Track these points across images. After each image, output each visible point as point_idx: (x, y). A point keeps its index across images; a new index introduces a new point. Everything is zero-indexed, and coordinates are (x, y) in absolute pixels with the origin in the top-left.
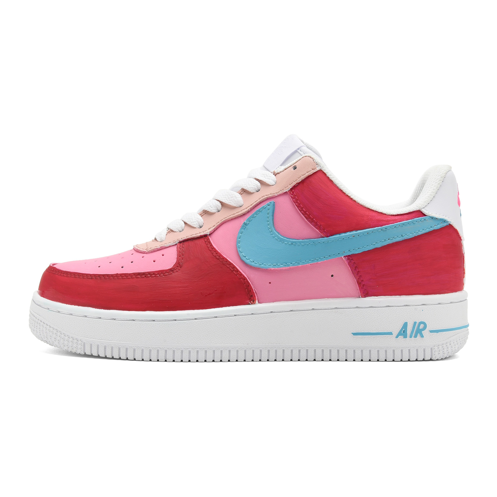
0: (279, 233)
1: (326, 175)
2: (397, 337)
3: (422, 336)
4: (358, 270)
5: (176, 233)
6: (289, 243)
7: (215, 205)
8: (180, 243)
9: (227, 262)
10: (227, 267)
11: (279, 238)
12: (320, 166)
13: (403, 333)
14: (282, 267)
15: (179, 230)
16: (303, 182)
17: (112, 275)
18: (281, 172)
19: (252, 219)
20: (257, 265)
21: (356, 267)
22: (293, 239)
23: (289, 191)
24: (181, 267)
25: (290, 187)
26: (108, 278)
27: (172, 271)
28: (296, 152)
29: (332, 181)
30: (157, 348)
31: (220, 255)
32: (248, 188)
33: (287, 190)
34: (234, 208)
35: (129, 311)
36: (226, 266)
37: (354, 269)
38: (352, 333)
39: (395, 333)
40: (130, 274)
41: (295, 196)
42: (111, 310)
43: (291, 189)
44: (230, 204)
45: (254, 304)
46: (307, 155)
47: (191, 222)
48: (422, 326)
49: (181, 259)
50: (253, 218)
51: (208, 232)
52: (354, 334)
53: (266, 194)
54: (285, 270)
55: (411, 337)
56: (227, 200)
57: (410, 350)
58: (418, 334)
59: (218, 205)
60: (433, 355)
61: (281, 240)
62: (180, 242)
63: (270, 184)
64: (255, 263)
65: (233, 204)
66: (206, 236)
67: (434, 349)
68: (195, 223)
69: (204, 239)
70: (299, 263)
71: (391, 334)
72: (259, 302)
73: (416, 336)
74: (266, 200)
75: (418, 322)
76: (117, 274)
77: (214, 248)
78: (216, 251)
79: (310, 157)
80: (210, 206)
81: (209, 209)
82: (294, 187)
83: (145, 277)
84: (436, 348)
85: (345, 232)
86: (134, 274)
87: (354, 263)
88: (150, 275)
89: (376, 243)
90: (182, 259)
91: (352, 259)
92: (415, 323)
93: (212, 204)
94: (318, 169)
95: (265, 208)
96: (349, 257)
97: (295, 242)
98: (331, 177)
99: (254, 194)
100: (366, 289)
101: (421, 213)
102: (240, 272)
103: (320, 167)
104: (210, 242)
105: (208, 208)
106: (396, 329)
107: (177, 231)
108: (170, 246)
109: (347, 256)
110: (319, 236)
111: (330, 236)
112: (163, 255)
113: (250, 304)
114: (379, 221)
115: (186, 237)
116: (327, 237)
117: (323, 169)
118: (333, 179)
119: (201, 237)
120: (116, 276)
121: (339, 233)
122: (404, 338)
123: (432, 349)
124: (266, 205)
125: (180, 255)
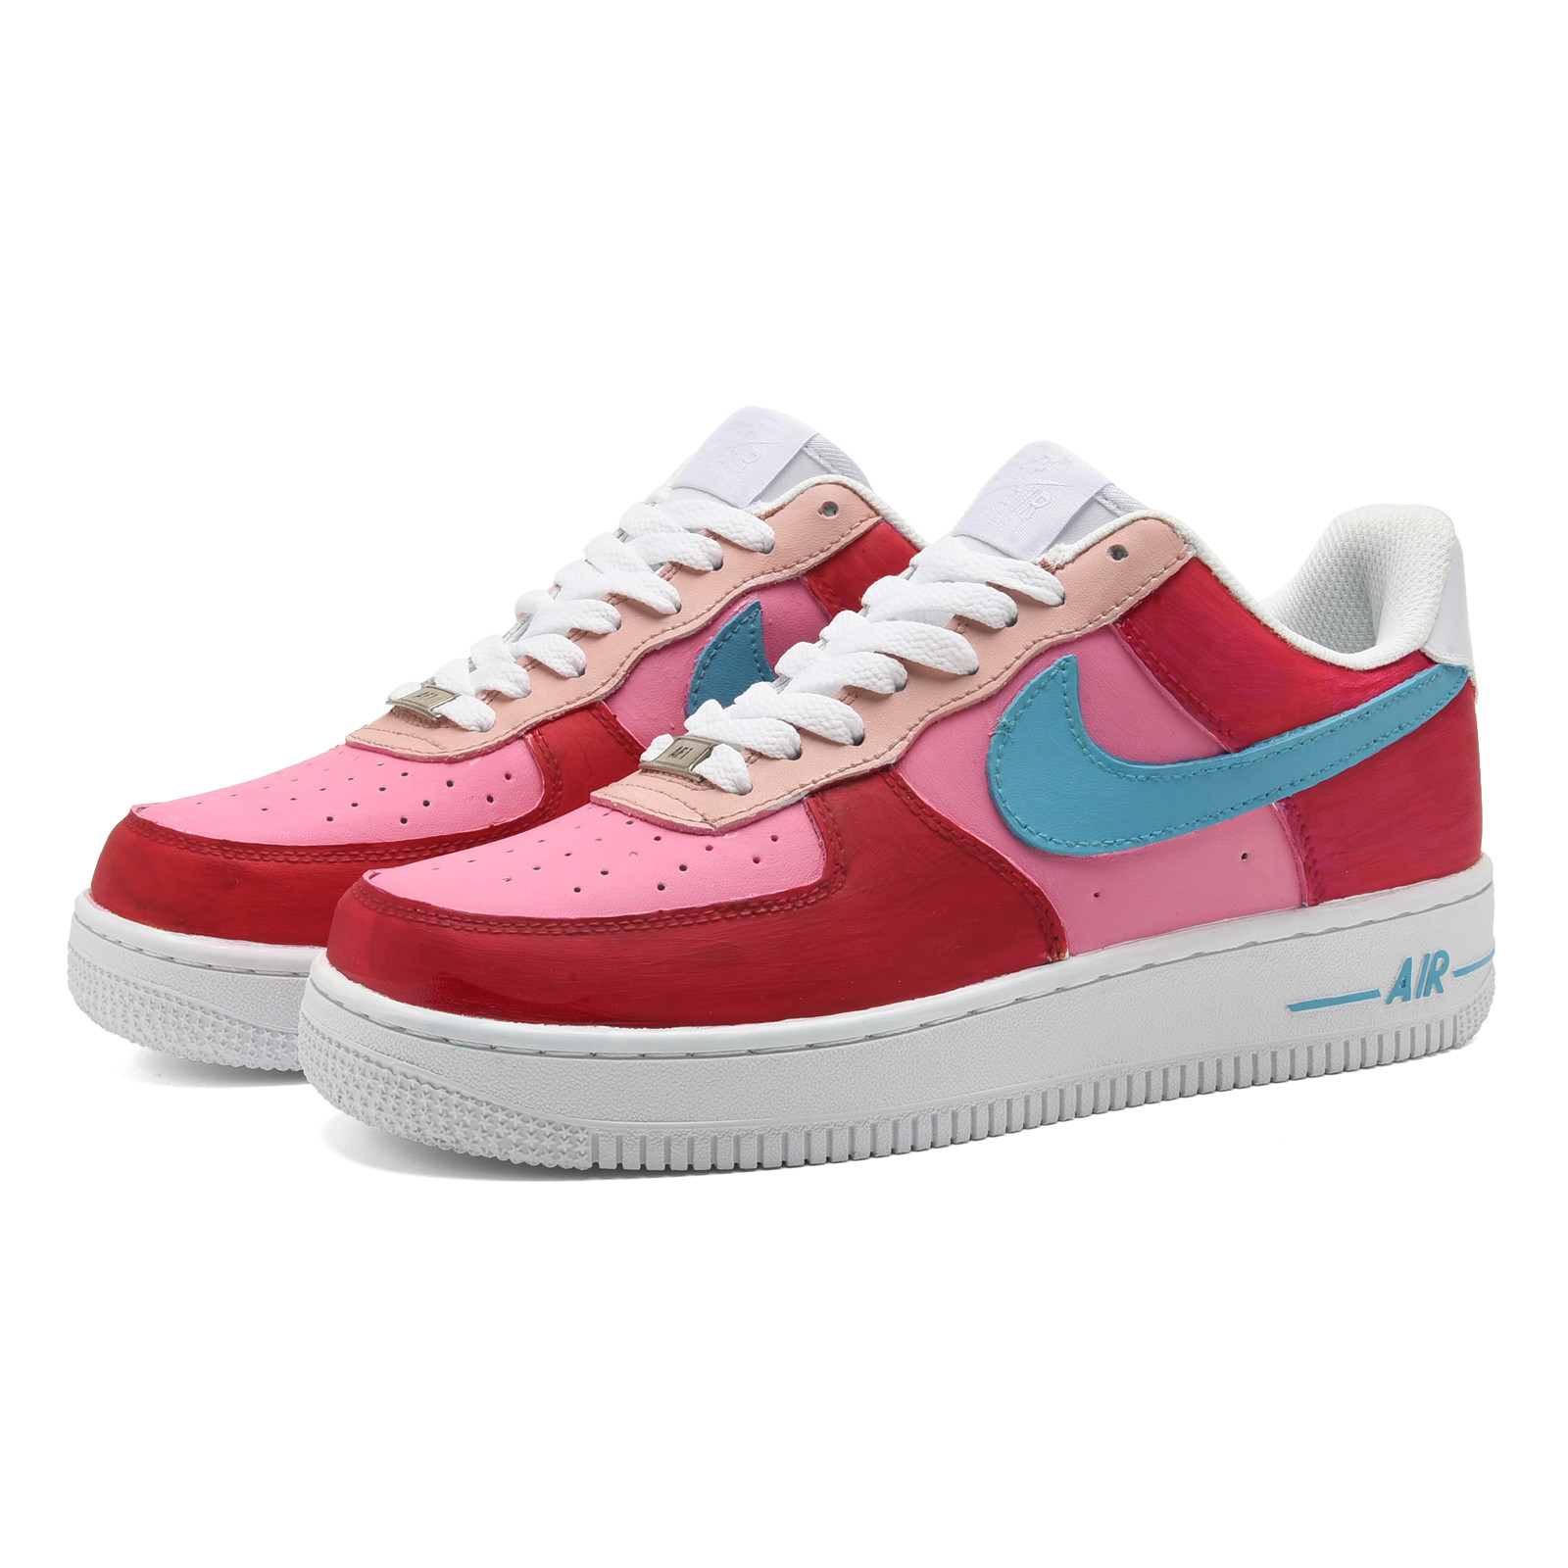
0: (1103, 748)
1: (1211, 571)
2: (1389, 1001)
3: (1440, 990)
4: (1307, 836)
5: (778, 762)
6: (1139, 778)
7: (889, 671)
8: (813, 796)
9: (975, 845)
10: (980, 860)
11: (1110, 765)
12: (1195, 548)
13: (1402, 988)
14: (1129, 847)
15: (786, 754)
16: (1155, 597)
17: (645, 918)
18: (1067, 563)
19: (1021, 711)
20: (1062, 849)
21: (1303, 826)
22: (1146, 764)
23: (1114, 623)
24: (844, 873)
25: (1119, 611)
26: (633, 927)
27: (825, 887)
28: (1092, 501)
29: (1227, 588)
30: (828, 1125)
31: (951, 827)
32: (983, 616)
33: (1108, 619)
34: (952, 679)
35: (732, 1025)
36: (976, 858)
37: (1299, 831)
38: (1288, 1006)
39: (1384, 993)
40: (702, 910)
41: (1139, 638)
42: (676, 1028)
43: (1123, 618)
44: (939, 667)
45: (1060, 960)
46: (1150, 515)
47: (827, 729)
48: (1440, 961)
49: (838, 847)
50: (1024, 707)
51: (890, 757)
52: (1294, 1008)
53: (1045, 633)
54: (1136, 854)
55: (1418, 997)
56: (926, 654)
57: (1416, 1030)
58: (1433, 985)
59: (898, 672)
60: (1458, 1034)
61: (1117, 771)
62: (812, 794)
63: (1050, 603)
64: (1055, 842)
65: (948, 666)
66: (885, 769)
67: (1461, 1018)
68: (839, 731)
69: (884, 778)
70: (1171, 832)
71: (1375, 994)
72: (1071, 955)
73: (1427, 994)
74: (1046, 651)
75: (1432, 952)
76: (661, 911)
77: (923, 805)
78: (932, 814)
79: (1161, 520)
80: (875, 675)
81: (874, 684)
82: (1132, 613)
83: (753, 913)
84: (1464, 1014)
85: (1279, 733)
86: (716, 908)
87: (1299, 815)
88: (765, 906)
89: (1350, 755)
90: (841, 849)
91: (1295, 807)
92: (1427, 956)
93: (879, 668)
94: (1190, 555)
95: (1055, 675)
96: (1289, 802)
97: (1156, 772)
98: (1223, 577)
99: (1001, 632)
100: (1320, 883)
101: (1422, 658)
102: (1021, 874)
103: (1195, 551)
104: (905, 788)
105: (867, 682)
106: (1386, 983)
107: (782, 756)
108: (784, 808)
109: (1283, 800)
110: (1215, 749)
111: (1243, 748)
112: (775, 839)
113: (1049, 963)
114: (1347, 691)
115: (827, 776)
116: (1238, 750)
117: (1203, 556)
118: (1229, 583)
119: (874, 773)
120: (660, 920)
121: (1264, 737)
122: (1403, 1000)
123: (1455, 1017)
124: (1054, 669)
125: (831, 834)
